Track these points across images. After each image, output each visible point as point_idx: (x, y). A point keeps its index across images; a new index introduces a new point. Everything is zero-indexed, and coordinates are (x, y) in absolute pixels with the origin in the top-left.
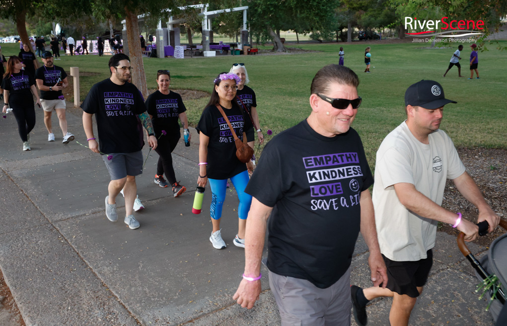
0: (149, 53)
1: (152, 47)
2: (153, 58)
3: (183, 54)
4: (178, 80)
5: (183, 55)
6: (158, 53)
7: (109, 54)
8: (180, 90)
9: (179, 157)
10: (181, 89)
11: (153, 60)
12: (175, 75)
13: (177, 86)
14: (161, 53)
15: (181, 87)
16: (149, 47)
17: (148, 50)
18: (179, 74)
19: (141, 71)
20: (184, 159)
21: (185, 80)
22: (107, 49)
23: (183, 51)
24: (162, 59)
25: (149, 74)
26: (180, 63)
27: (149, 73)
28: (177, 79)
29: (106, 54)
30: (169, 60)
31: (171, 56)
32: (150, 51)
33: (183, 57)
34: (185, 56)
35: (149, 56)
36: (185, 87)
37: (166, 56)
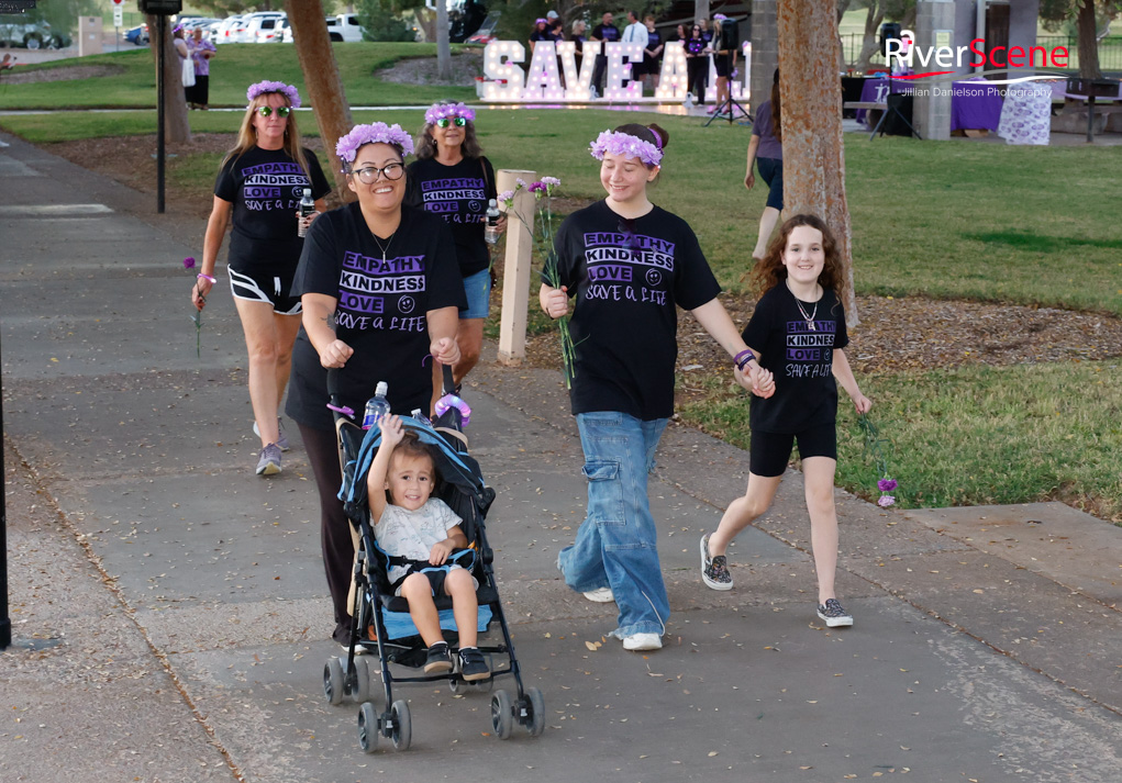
0: (876, 113)
1: (890, 83)
2: (894, 138)
3: (1045, 120)
4: (1015, 254)
5: (1046, 130)
6: (919, 115)
7: (681, 110)
8: (1019, 309)
9: (993, 659)
10: (1022, 301)
11: (894, 145)
12: (1000, 228)
13: (1002, 287)
14: (932, 116)
15: (1027, 290)
16: (878, 82)
17: (873, 97)
18: (1019, 226)
19: (829, 202)
20: (1017, 674)
21: (1048, 259)
22: (674, 88)
23: (1048, 108)
24: (936, 144)
25: (867, 219)
26: (1029, 164)
27: (869, 210)
28: (1005, 249)
29: (668, 110)
30: (973, 149)
31: (983, 130)
32: (882, 102)
33: (1044, 141)
34: (1052, 131)
35: (872, 127)
36: (1046, 292)
37: (958, 129)
